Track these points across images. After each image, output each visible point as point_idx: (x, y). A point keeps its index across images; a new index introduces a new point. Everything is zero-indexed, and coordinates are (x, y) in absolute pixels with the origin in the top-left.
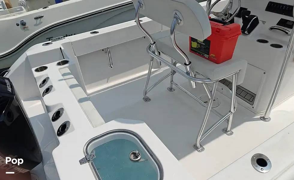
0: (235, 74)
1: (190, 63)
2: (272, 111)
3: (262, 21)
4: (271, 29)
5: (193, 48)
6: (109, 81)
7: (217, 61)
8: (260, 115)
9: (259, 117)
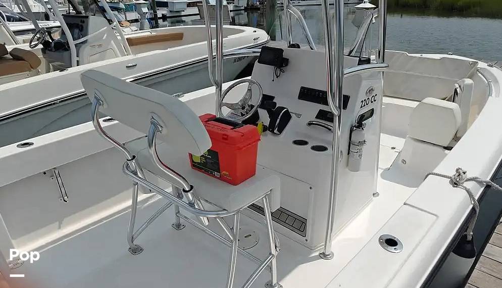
0: (265, 196)
1: (192, 187)
2: (334, 242)
3: (295, 114)
4: (310, 124)
5: (195, 163)
6: (61, 225)
7: (234, 181)
8: (317, 251)
9: (317, 254)
